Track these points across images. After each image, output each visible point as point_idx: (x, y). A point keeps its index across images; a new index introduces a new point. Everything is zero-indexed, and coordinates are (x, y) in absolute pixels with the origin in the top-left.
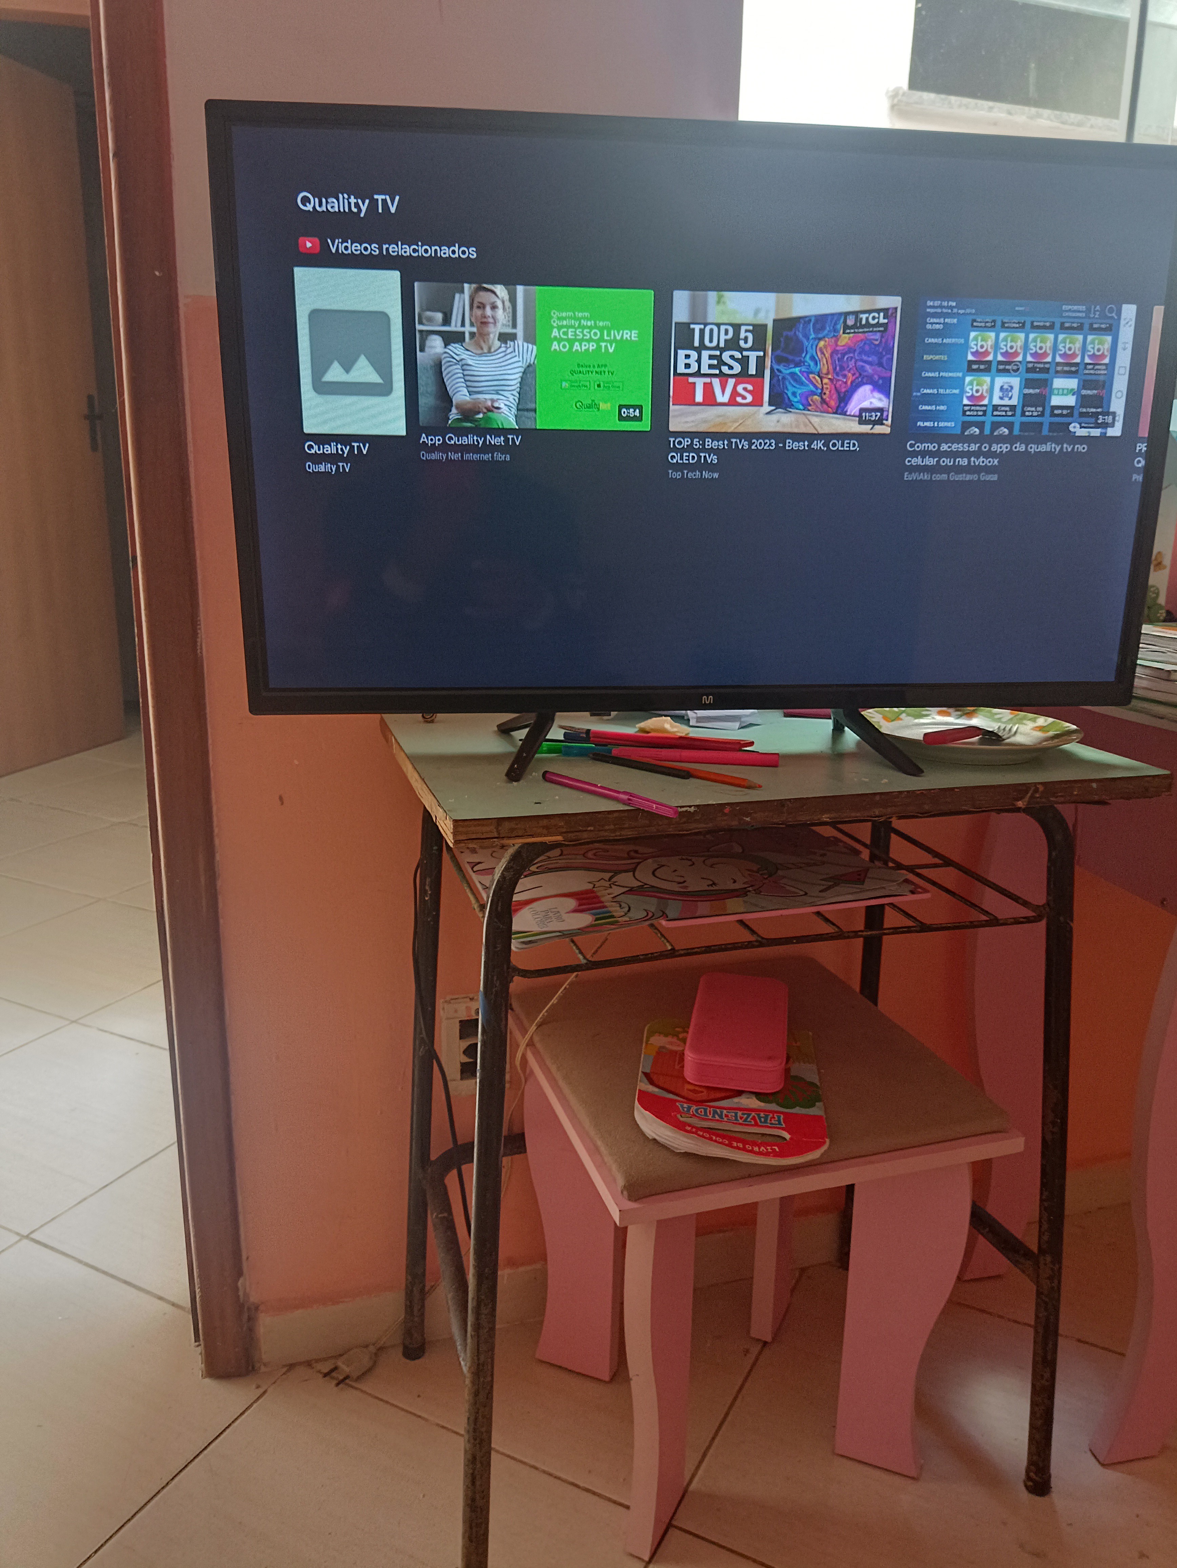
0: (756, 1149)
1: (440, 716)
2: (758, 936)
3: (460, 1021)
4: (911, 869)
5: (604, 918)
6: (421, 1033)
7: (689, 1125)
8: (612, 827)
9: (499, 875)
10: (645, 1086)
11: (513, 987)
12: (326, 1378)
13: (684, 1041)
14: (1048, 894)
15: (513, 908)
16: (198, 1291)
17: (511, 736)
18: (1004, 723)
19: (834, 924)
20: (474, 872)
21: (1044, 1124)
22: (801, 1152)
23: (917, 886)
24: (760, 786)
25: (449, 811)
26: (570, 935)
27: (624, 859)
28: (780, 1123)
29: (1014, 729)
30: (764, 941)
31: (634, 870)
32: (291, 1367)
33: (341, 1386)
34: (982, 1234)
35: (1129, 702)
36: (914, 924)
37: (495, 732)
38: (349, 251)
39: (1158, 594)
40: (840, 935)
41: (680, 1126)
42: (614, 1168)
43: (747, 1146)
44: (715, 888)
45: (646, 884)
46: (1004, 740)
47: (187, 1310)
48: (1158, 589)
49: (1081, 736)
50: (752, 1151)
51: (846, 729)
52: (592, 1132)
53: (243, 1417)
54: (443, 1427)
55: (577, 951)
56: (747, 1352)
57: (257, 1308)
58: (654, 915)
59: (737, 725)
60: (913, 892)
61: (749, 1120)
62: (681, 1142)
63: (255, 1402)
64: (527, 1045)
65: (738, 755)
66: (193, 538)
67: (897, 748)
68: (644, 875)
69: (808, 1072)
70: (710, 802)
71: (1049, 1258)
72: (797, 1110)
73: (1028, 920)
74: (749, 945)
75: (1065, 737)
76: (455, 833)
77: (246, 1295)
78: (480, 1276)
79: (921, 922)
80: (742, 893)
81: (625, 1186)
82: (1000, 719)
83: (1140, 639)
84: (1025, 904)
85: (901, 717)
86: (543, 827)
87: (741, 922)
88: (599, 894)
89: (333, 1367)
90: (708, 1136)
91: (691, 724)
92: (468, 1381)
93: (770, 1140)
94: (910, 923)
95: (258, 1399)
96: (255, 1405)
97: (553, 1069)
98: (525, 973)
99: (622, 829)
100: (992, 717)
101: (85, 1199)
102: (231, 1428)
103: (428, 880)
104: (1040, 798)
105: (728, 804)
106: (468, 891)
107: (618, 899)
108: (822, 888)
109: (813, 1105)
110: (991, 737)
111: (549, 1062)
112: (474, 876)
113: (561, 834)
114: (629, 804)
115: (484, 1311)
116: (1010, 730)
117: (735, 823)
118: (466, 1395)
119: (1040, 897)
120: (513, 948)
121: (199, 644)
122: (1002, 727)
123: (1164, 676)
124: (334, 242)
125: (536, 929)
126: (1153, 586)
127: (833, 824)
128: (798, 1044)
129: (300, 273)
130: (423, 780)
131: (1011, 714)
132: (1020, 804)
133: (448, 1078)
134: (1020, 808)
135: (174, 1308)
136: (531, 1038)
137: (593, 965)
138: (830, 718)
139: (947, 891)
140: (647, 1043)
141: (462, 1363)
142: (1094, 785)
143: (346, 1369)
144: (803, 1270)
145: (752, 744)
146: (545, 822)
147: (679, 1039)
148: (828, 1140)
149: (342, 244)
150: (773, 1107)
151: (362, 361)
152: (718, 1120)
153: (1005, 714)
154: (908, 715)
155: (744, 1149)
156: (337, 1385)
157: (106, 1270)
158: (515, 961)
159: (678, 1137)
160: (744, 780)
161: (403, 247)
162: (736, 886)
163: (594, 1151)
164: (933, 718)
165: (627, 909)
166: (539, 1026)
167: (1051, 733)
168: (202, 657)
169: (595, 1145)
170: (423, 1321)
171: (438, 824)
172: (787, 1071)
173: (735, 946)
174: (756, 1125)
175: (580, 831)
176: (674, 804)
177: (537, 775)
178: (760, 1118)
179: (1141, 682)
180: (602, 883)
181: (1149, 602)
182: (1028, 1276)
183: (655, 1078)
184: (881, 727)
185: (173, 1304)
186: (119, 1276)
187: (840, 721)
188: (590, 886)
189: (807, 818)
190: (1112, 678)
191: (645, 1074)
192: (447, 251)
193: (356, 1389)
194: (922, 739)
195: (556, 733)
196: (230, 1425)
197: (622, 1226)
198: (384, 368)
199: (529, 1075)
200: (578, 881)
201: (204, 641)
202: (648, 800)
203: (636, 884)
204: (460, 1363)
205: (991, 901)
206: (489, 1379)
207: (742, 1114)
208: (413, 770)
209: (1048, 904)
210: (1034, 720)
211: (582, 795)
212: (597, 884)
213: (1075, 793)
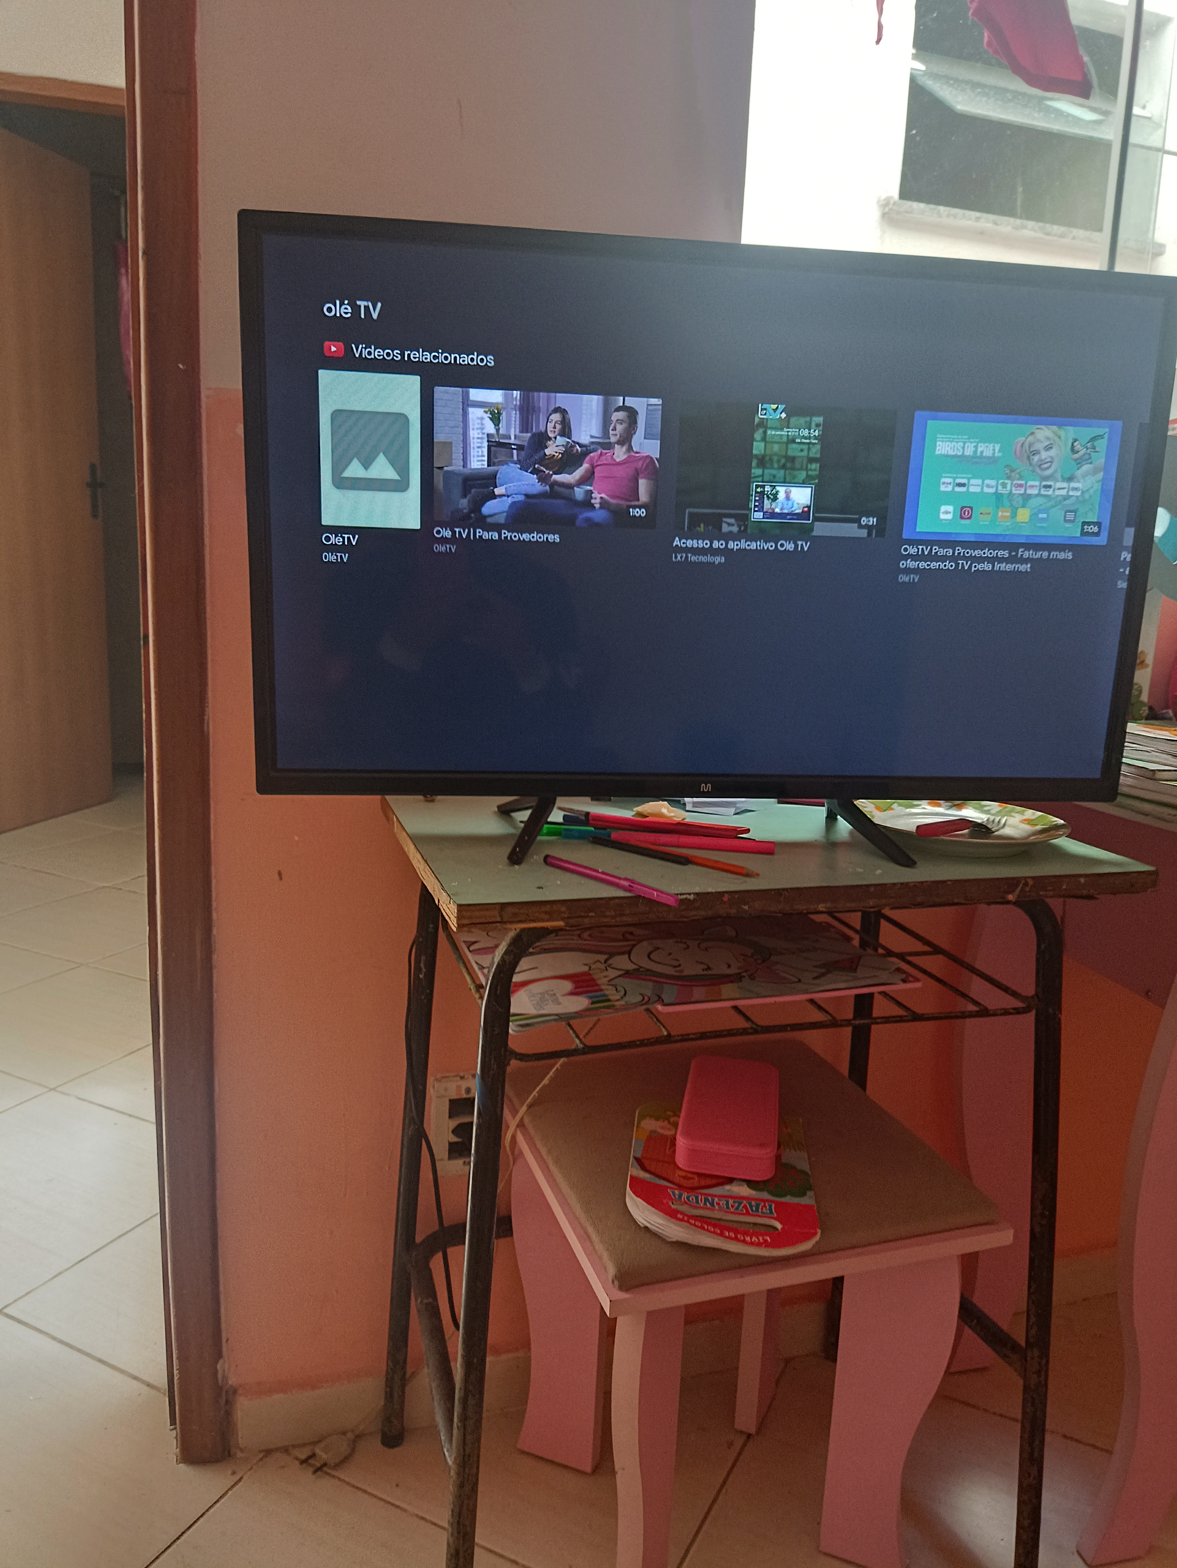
0: (748, 1239)
1: (439, 797)
2: (753, 1022)
3: (450, 1101)
4: (902, 956)
5: (600, 1001)
6: (412, 1112)
7: (681, 1213)
8: (613, 913)
9: (499, 958)
10: (635, 1171)
11: (509, 1069)
12: (304, 1465)
13: (675, 1125)
14: (1037, 985)
15: (511, 989)
16: (176, 1372)
17: (510, 817)
18: (993, 815)
19: (827, 1012)
20: (470, 951)
21: (1033, 1216)
22: (793, 1244)
23: (909, 975)
24: (758, 875)
25: (452, 894)
26: (567, 1019)
27: (620, 941)
28: (771, 1212)
29: (1003, 821)
30: (759, 1029)
31: (629, 953)
32: (268, 1452)
33: (319, 1473)
34: (970, 1327)
35: (1115, 799)
36: (905, 1014)
37: (495, 812)
38: (372, 356)
39: (1140, 692)
40: (834, 1023)
41: (672, 1214)
42: (605, 1255)
43: (739, 1236)
44: (710, 972)
45: (641, 967)
46: (994, 832)
47: (162, 1391)
48: (1140, 687)
49: (1068, 831)
50: (744, 1241)
51: (839, 817)
52: (583, 1218)
53: (218, 1505)
54: (423, 1518)
55: (574, 1035)
56: (730, 1444)
57: (235, 1392)
58: (650, 999)
59: (732, 810)
60: (904, 981)
61: (741, 1208)
62: (674, 1231)
63: (229, 1489)
64: (518, 1126)
65: (736, 842)
66: (205, 618)
67: (888, 838)
68: (640, 958)
69: (799, 1159)
70: (710, 890)
71: (1036, 1352)
72: (788, 1199)
73: (1018, 1011)
74: (744, 1032)
75: (1052, 832)
76: (459, 918)
77: (225, 1378)
78: (468, 1365)
79: (914, 1012)
80: (736, 978)
81: (616, 1276)
82: (989, 810)
83: (1125, 738)
84: (1015, 994)
85: (893, 806)
86: (546, 913)
87: (736, 1008)
88: (595, 977)
89: (310, 1454)
90: (700, 1225)
91: (687, 809)
92: (452, 1473)
93: (763, 1229)
94: (901, 1012)
95: (233, 1486)
96: (230, 1493)
97: (544, 1152)
98: (522, 1057)
99: (622, 915)
100: (981, 809)
101: (60, 1273)
102: (205, 1517)
103: (423, 958)
104: (1029, 891)
105: (727, 892)
106: (464, 970)
107: (613, 982)
108: (816, 974)
109: (804, 1194)
110: (981, 829)
111: (539, 1144)
112: (469, 955)
113: (563, 919)
114: (630, 891)
115: (471, 1401)
116: (999, 822)
117: (733, 911)
118: (451, 1487)
119: (1029, 988)
120: (510, 1031)
121: (206, 721)
122: (991, 819)
123: (1150, 774)
124: (358, 347)
125: (533, 1011)
126: (1137, 684)
127: (830, 913)
128: (789, 1130)
129: (324, 375)
130: (426, 861)
131: (1000, 806)
132: (1010, 897)
133: (436, 1157)
134: (1011, 901)
135: (147, 1388)
136: (522, 1119)
137: (589, 1049)
138: (824, 806)
139: (939, 980)
140: (637, 1127)
141: (446, 1453)
142: (1082, 880)
143: (323, 1456)
144: (787, 1361)
145: (748, 831)
146: (548, 908)
147: (669, 1122)
148: (819, 1231)
149: (365, 349)
150: (765, 1195)
151: (381, 460)
152: (709, 1209)
153: (994, 806)
154: (900, 805)
155: (736, 1239)
156: (315, 1472)
157: (80, 1347)
158: (512, 1044)
159: (670, 1225)
160: (742, 868)
161: (424, 353)
162: (733, 971)
163: (585, 1238)
164: (924, 808)
165: (623, 992)
166: (530, 1107)
167: (1039, 827)
168: (208, 733)
169: (586, 1233)
170: (402, 1409)
171: (440, 907)
172: (778, 1158)
173: (730, 1033)
174: (748, 1213)
175: (581, 917)
176: (674, 890)
177: (538, 858)
178: (751, 1207)
179: (1126, 780)
180: (598, 965)
181: (1133, 700)
182: (1016, 1370)
183: (646, 1163)
184: (873, 817)
185: (149, 1385)
186: (94, 1354)
187: (834, 811)
188: (586, 969)
189: (804, 907)
190: (1098, 775)
191: (636, 1159)
192: (466, 359)
193: (333, 1476)
194: (914, 830)
195: (556, 816)
196: (204, 1514)
197: (612, 1317)
198: (401, 465)
199: (518, 1156)
200: (574, 963)
201: (211, 718)
202: (649, 888)
203: (630, 967)
204: (444, 1454)
205: (978, 989)
206: (474, 1470)
207: (734, 1202)
208: (416, 850)
209: (1037, 995)
210: (1022, 813)
211: (583, 880)
212: (593, 967)
213: (1064, 887)
